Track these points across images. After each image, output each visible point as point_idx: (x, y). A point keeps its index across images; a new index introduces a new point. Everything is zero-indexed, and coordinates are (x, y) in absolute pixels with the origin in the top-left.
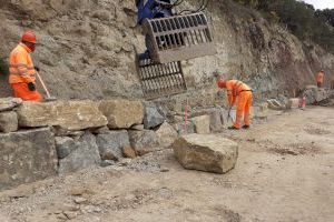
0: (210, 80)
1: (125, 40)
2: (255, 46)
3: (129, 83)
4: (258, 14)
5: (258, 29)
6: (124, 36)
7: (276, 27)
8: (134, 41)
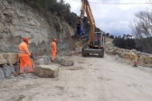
0: (41, 44)
1: (5, 27)
2: (57, 30)
3: (8, 46)
4: (57, 18)
5: (58, 24)
6: (4, 25)
7: (64, 23)
8: (9, 27)
